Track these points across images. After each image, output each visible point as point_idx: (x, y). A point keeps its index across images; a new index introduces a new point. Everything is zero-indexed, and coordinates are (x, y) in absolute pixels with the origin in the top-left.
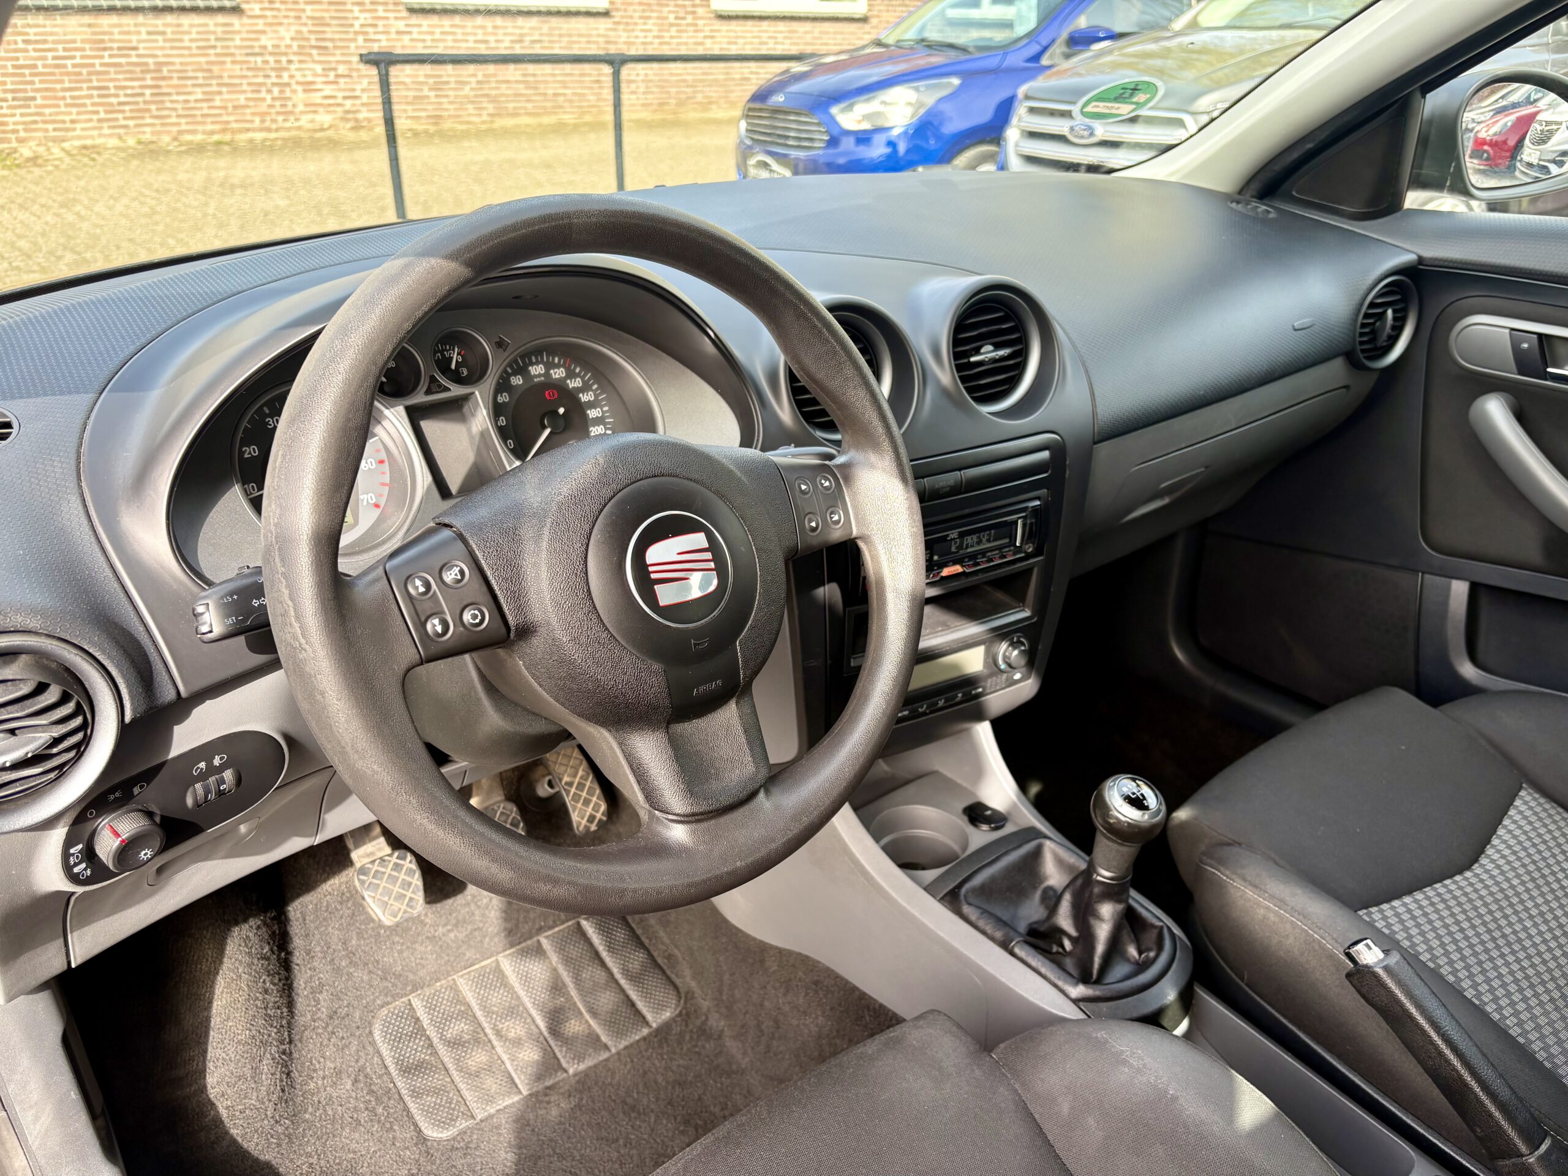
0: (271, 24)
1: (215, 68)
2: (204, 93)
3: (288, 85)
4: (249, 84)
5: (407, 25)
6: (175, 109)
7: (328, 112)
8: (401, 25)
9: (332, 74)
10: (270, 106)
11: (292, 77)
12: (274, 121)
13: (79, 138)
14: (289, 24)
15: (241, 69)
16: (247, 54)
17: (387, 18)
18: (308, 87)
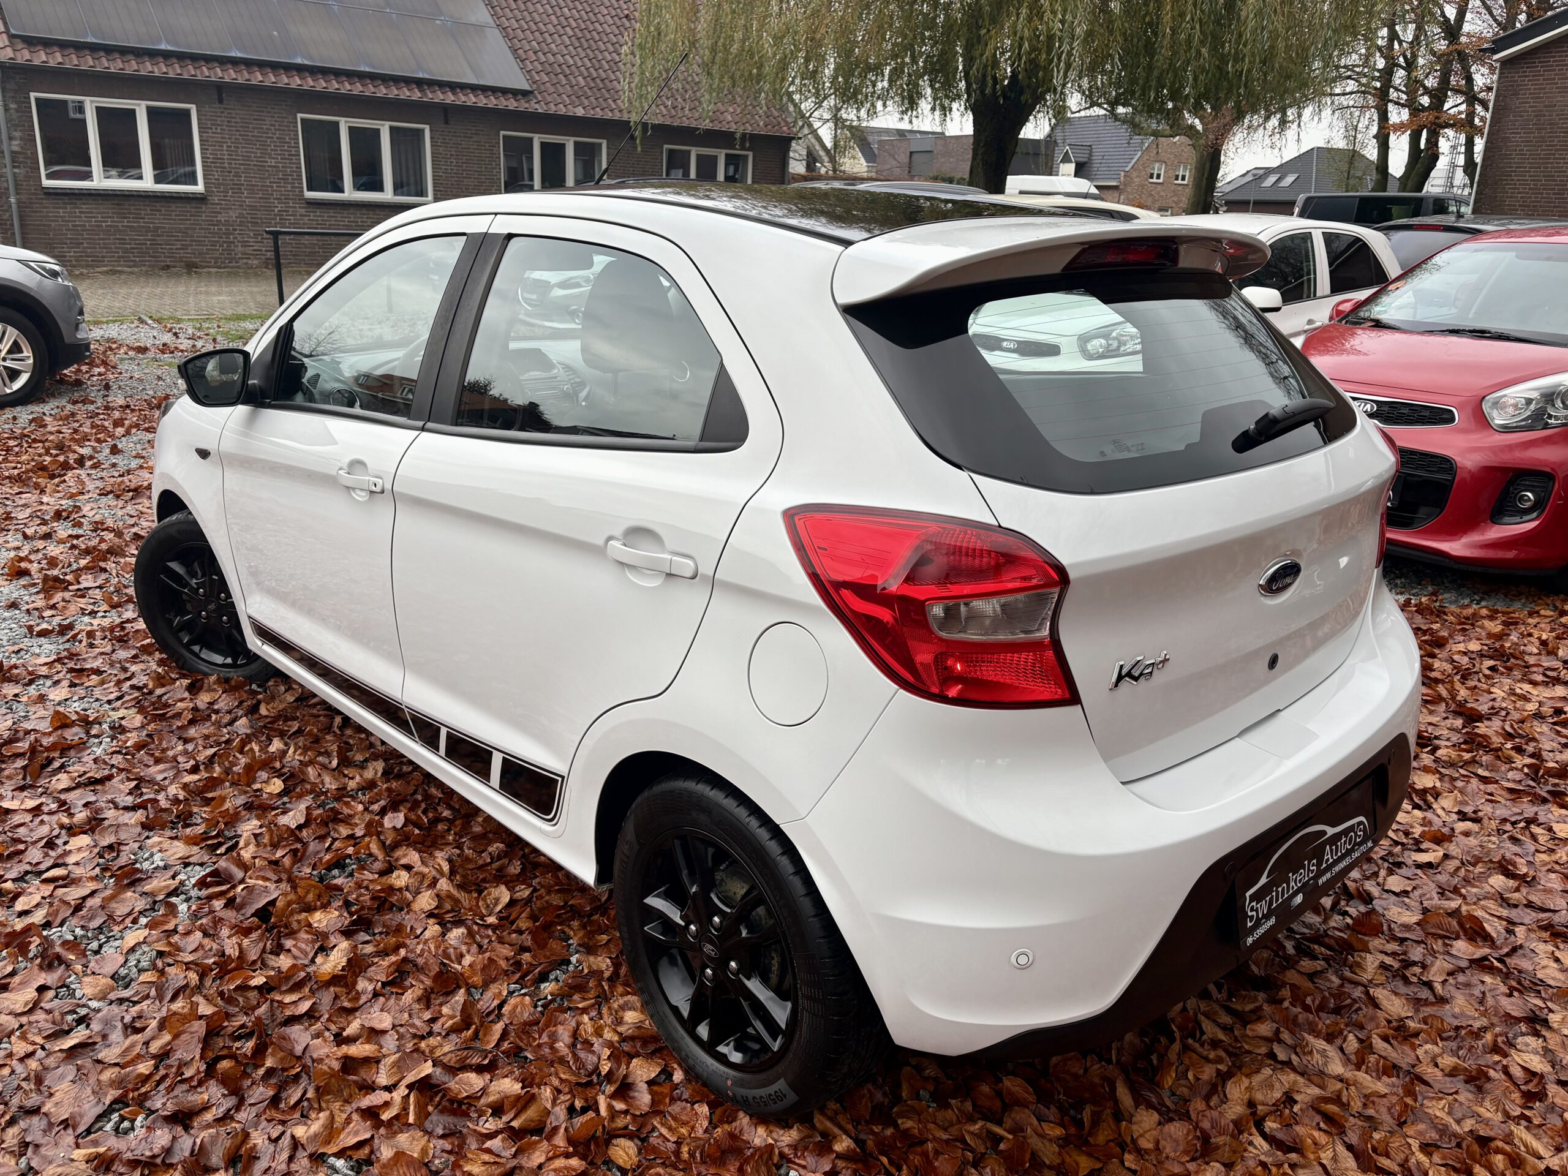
0: (224, 209)
1: (190, 232)
2: (181, 245)
3: (233, 242)
4: (209, 241)
5: (307, 211)
8: (304, 211)
10: (221, 254)
11: (235, 238)
12: (222, 263)
13: (106, 266)
14: (235, 209)
15: (205, 233)
16: (209, 225)
17: (295, 207)
18: (245, 244)
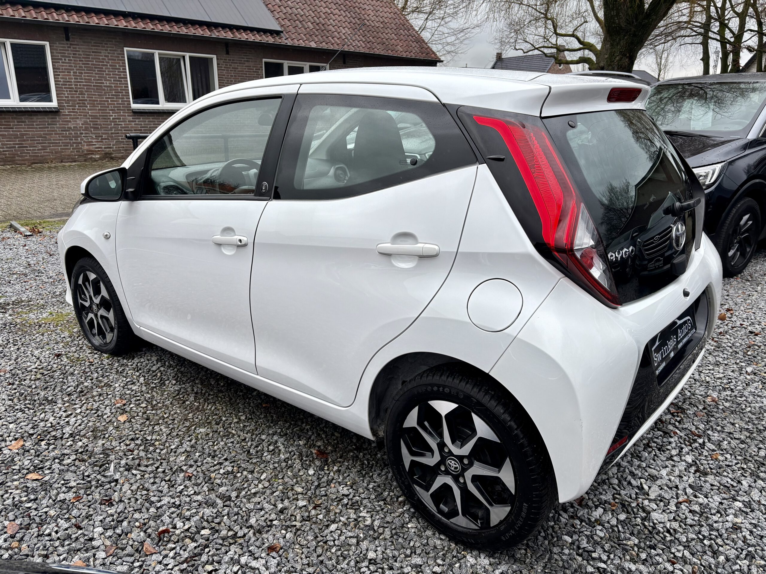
0: (73, 118)
1: (48, 136)
2: (41, 146)
4: (63, 143)
5: (133, 118)
6: (29, 153)
7: (98, 154)
8: (131, 118)
9: (100, 138)
10: (71, 152)
11: (81, 140)
14: (81, 118)
15: (59, 137)
16: (62, 131)
17: (125, 116)
